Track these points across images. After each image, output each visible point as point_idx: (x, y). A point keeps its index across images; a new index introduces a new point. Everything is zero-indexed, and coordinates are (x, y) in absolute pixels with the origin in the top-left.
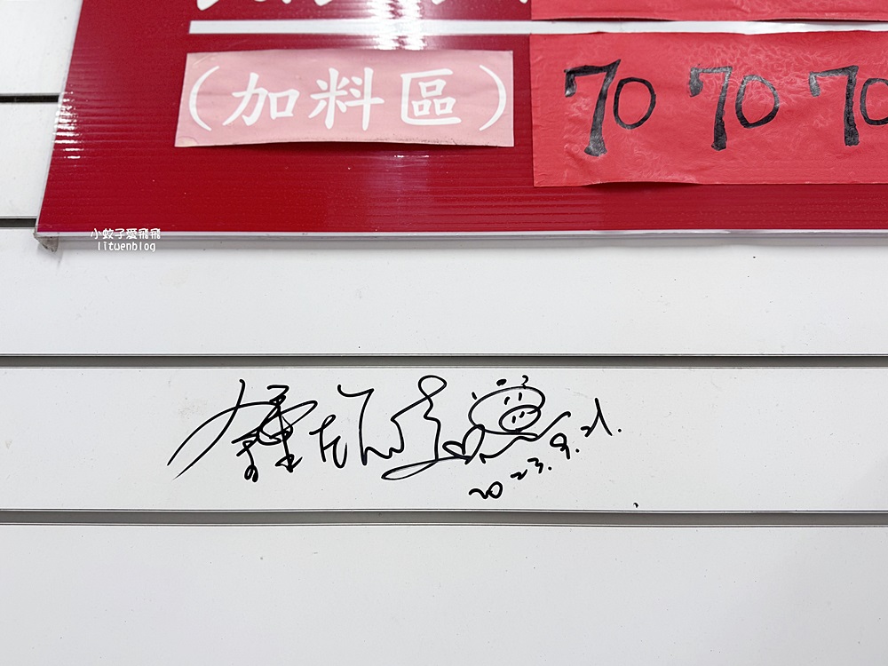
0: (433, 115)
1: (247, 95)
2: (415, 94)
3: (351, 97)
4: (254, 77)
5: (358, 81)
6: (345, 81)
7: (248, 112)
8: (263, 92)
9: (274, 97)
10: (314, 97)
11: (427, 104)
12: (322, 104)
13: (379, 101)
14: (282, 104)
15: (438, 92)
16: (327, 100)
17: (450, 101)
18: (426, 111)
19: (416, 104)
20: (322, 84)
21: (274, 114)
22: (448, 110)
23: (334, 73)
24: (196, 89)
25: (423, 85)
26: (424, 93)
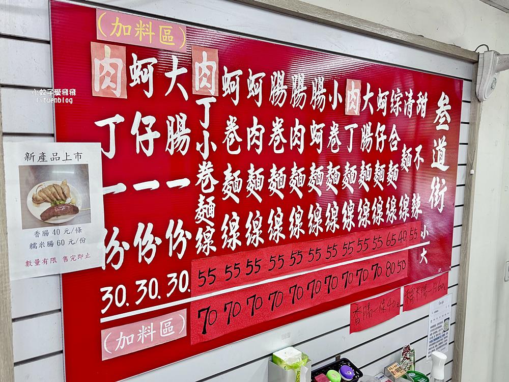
0: (168, 333)
1: (120, 339)
2: (164, 328)
3: (148, 332)
4: (122, 333)
5: (149, 327)
6: (146, 328)
7: (121, 345)
8: (124, 337)
9: (127, 338)
10: (138, 335)
11: (166, 329)
12: (141, 336)
13: (155, 332)
14: (130, 339)
15: (169, 325)
16: (142, 335)
17: (172, 327)
18: (166, 332)
19: (164, 330)
20: (140, 331)
21: (128, 343)
22: (172, 330)
23: (143, 327)
24: (105, 341)
25: (165, 324)
26: (166, 327)
